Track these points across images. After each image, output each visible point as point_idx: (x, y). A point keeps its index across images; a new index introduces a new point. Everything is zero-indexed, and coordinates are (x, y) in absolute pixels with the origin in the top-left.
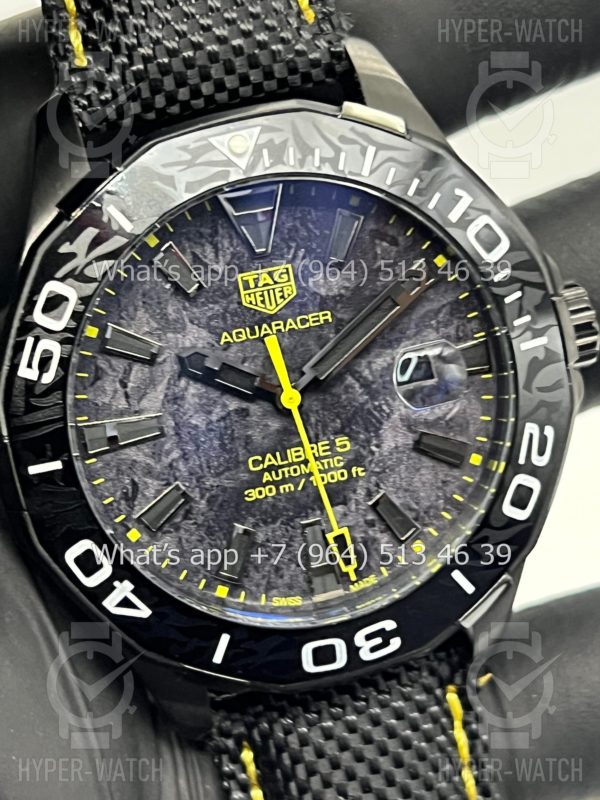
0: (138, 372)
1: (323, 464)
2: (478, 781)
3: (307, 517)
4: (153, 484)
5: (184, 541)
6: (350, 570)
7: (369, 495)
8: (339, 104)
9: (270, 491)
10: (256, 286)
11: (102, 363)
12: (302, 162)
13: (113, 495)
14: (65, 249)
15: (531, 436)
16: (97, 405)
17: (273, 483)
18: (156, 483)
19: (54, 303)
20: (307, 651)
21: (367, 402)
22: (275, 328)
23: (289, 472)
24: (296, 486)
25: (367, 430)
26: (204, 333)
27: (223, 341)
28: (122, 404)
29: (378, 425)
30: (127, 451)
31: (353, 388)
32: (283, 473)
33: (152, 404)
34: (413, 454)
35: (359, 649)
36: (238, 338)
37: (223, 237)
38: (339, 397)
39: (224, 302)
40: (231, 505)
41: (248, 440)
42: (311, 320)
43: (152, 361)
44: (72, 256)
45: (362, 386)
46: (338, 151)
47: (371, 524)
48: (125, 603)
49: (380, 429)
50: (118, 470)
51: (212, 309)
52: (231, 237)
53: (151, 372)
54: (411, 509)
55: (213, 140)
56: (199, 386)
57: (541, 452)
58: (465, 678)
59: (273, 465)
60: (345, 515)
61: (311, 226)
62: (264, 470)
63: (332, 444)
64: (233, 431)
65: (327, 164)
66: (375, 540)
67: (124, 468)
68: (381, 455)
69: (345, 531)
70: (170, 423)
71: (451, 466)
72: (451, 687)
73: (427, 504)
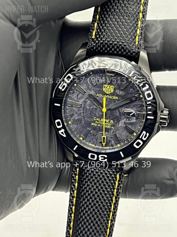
0: (80, 95)
1: (107, 124)
2: (117, 192)
3: (100, 132)
4: (76, 115)
5: (78, 127)
6: (104, 144)
7: (113, 132)
8: (131, 61)
9: (96, 125)
10: (106, 88)
11: (75, 91)
12: (120, 69)
13: (69, 114)
14: (74, 69)
15: (144, 134)
16: (72, 98)
17: (97, 123)
19: (69, 77)
20: (90, 154)
21: (119, 116)
22: (107, 97)
24: (101, 126)
25: (117, 121)
26: (94, 93)
27: (97, 95)
28: (76, 99)
29: (119, 121)
30: (74, 108)
31: (117, 112)
32: (99, 122)
33: (81, 102)
34: (124, 129)
35: (99, 158)
36: (100, 96)
38: (114, 113)
39: (100, 89)
40: (88, 124)
41: (95, 114)
42: (114, 98)
43: (83, 94)
44: (75, 71)
45: (119, 113)
46: (127, 69)
47: (112, 138)
48: (62, 133)
50: (71, 110)
51: (97, 89)
53: (83, 96)
54: (120, 138)
55: (106, 60)
56: (90, 101)
57: (145, 137)
58: (121, 173)
59: (98, 120)
60: (107, 134)
62: (96, 121)
63: (110, 121)
64: (93, 111)
65: (124, 71)
66: (111, 141)
67: (72, 110)
68: (118, 126)
69: (105, 137)
70: (83, 106)
71: (130, 134)
72: (118, 174)
73: (123, 138)
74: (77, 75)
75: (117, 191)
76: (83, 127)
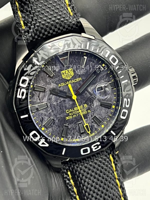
0: (42, 94)
1: (82, 110)
2: (117, 174)
3: (79, 122)
4: (46, 118)
5: (54, 129)
6: (89, 132)
7: (92, 116)
8: (81, 34)
9: (71, 117)
10: (65, 74)
11: (34, 93)
12: (74, 47)
13: (38, 121)
15: (125, 101)
16: (33, 102)
17: (72, 115)
18: (47, 117)
19: (24, 81)
20: (82, 150)
21: (90, 96)
22: (70, 82)
23: (75, 113)
24: (76, 115)
25: (90, 102)
26: (55, 85)
27: (59, 86)
28: (39, 101)
29: (93, 101)
30: (40, 111)
31: (87, 94)
32: (73, 113)
33: (45, 101)
34: (100, 107)
35: (92, 149)
36: (62, 85)
37: (57, 64)
38: (84, 96)
39: (59, 78)
40: (63, 121)
41: (66, 107)
42: (77, 80)
43: (44, 92)
44: (27, 71)
45: (89, 93)
46: (81, 44)
47: (93, 122)
48: (43, 144)
49: (93, 102)
50: (39, 115)
51: (56, 79)
52: (59, 63)
53: (44, 94)
54: (101, 118)
55: (55, 44)
56: (55, 96)
57: (127, 104)
58: (113, 152)
59: (71, 111)
60: (87, 121)
61: (76, 60)
62: (69, 113)
63: (83, 106)
64: (62, 105)
65: (79, 47)
66: (93, 126)
67: (40, 115)
68: (94, 107)
69: (87, 124)
70: (49, 104)
71: (109, 108)
72: (111, 155)
73: (104, 117)
74: (32, 74)
75: (117, 172)
76: (59, 127)
